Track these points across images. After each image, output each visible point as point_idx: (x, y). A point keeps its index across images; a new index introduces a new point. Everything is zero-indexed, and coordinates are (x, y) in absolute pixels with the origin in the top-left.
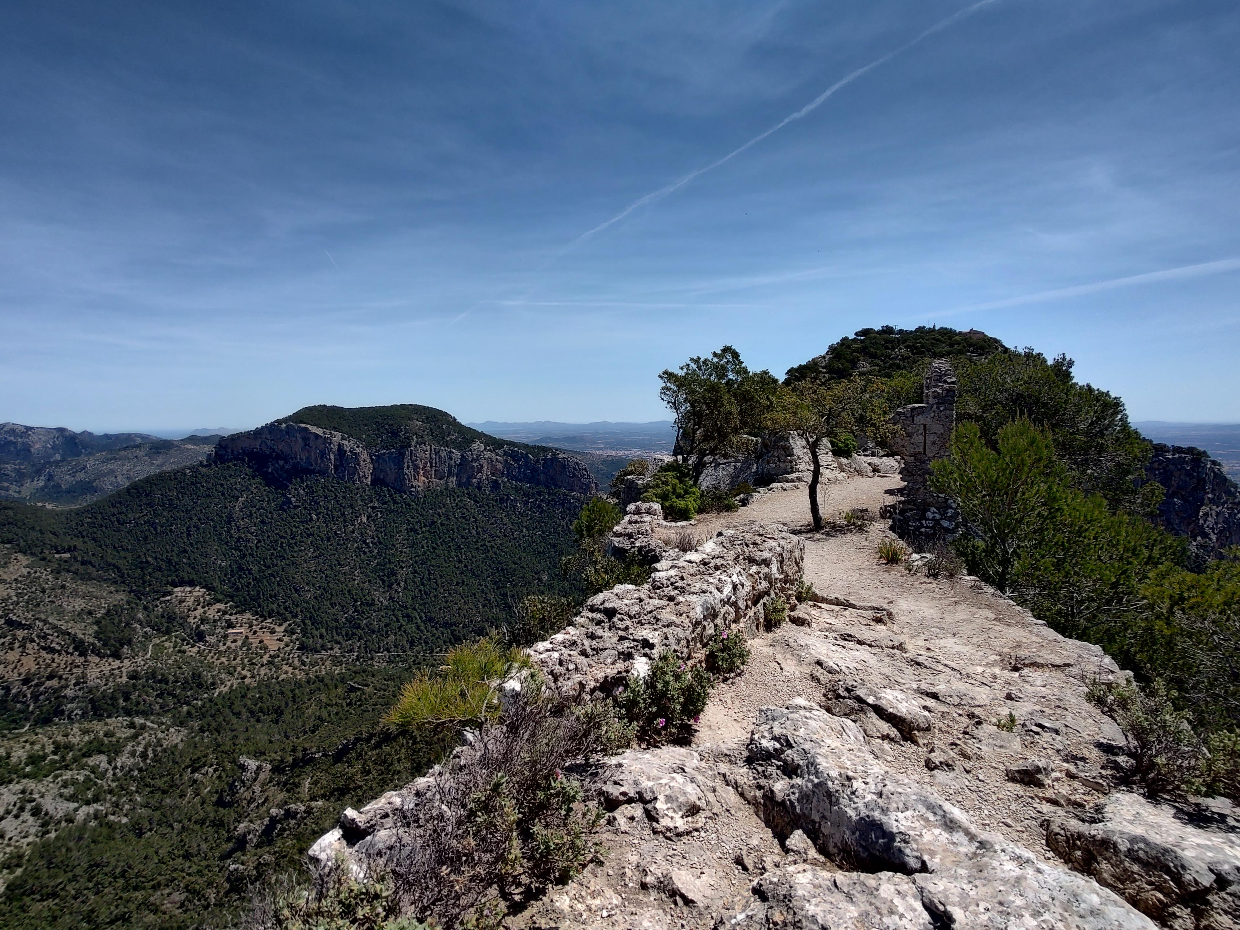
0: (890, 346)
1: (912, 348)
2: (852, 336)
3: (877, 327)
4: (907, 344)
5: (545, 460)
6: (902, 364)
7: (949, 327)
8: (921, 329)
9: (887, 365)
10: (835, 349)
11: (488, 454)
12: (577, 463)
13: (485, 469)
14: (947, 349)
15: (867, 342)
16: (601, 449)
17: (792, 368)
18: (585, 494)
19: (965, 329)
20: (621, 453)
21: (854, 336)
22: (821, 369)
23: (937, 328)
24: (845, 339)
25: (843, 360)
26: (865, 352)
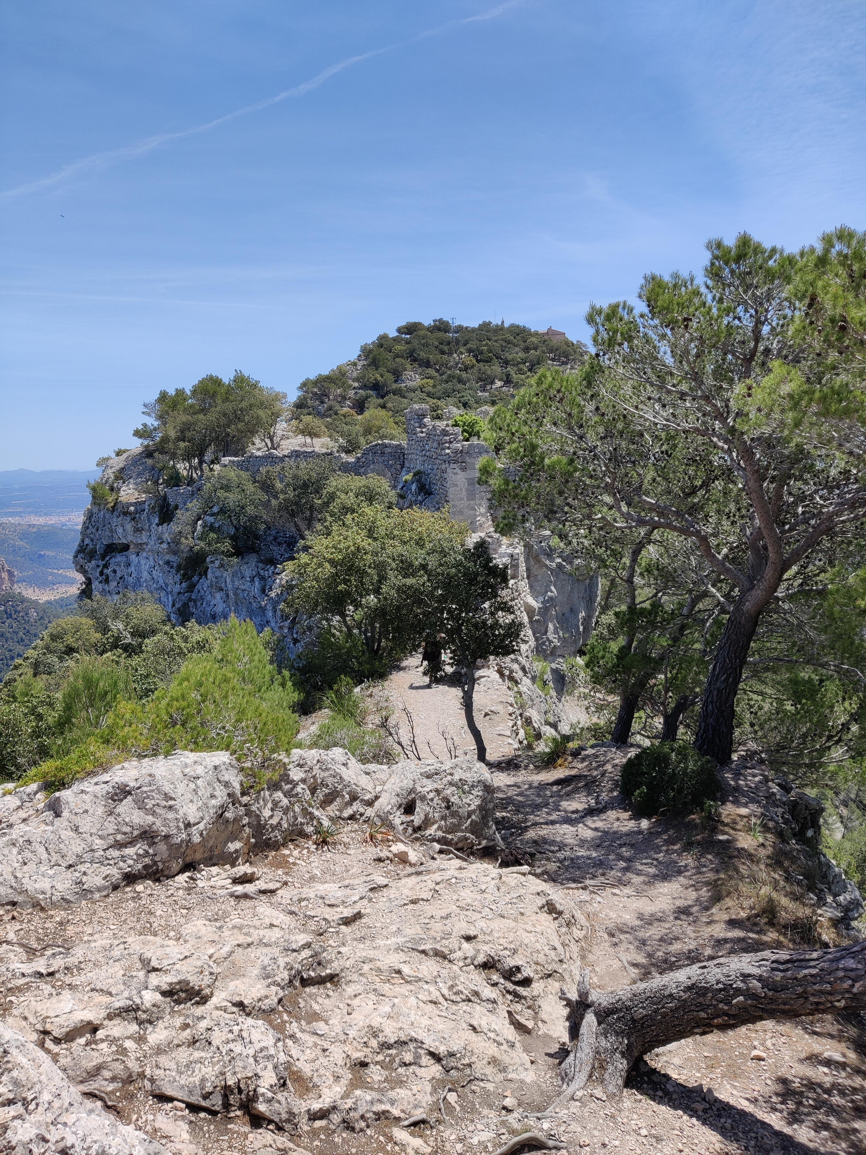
0: (446, 348)
1: (476, 353)
2: (393, 334)
3: (427, 321)
4: (468, 346)
6: (464, 375)
7: (521, 324)
8: (485, 326)
9: (444, 377)
10: (370, 351)
14: (522, 355)
15: (415, 342)
16: (19, 514)
17: (308, 380)
19: (542, 329)
20: (53, 520)
21: (397, 334)
22: (350, 382)
23: (506, 325)
24: (383, 338)
25: (382, 370)
26: (412, 357)
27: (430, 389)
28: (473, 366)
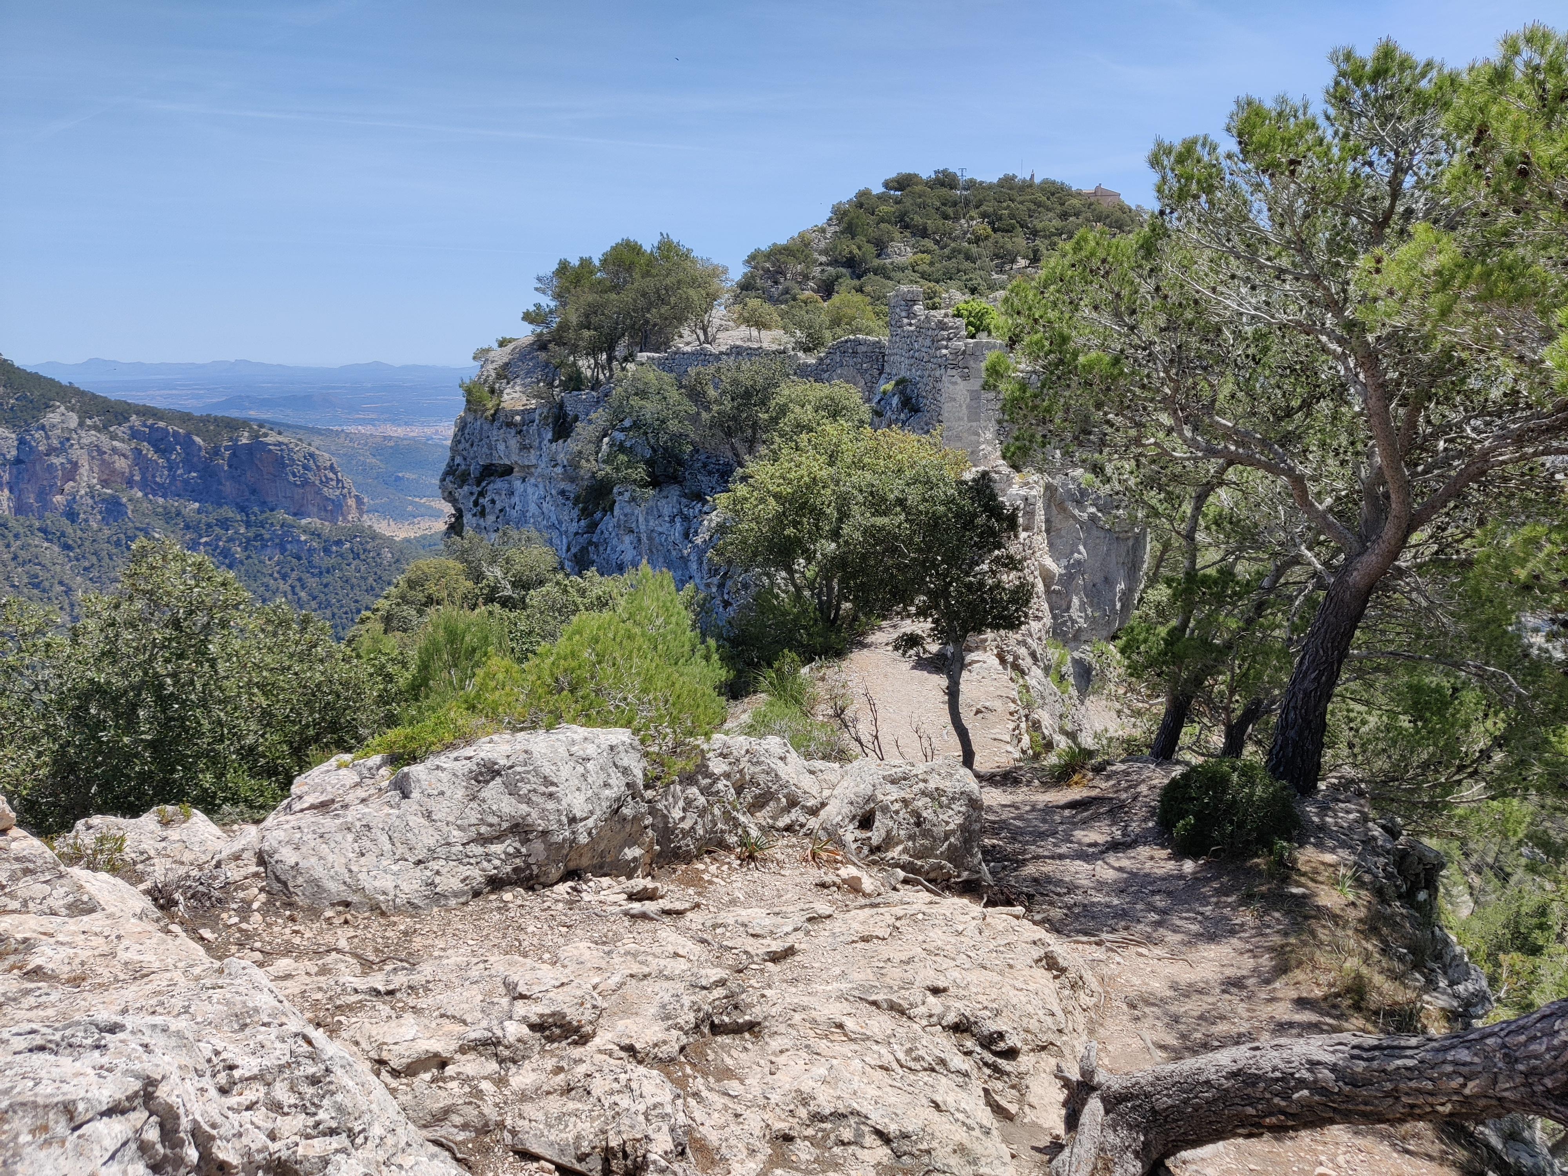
0: (950, 211)
1: (993, 220)
2: (877, 189)
3: (926, 173)
4: (983, 208)
5: (235, 450)
6: (974, 249)
7: (1058, 180)
8: (1007, 182)
9: (947, 251)
10: (845, 213)
11: (90, 437)
12: (312, 455)
13: (84, 471)
14: (1057, 223)
15: (908, 202)
16: (371, 422)
17: (758, 251)
18: (334, 521)
19: (1088, 188)
20: (415, 432)
21: (883, 190)
22: (816, 255)
23: (1037, 180)
24: (864, 194)
25: (860, 239)
26: (903, 222)
27: (926, 268)
28: (987, 238)
